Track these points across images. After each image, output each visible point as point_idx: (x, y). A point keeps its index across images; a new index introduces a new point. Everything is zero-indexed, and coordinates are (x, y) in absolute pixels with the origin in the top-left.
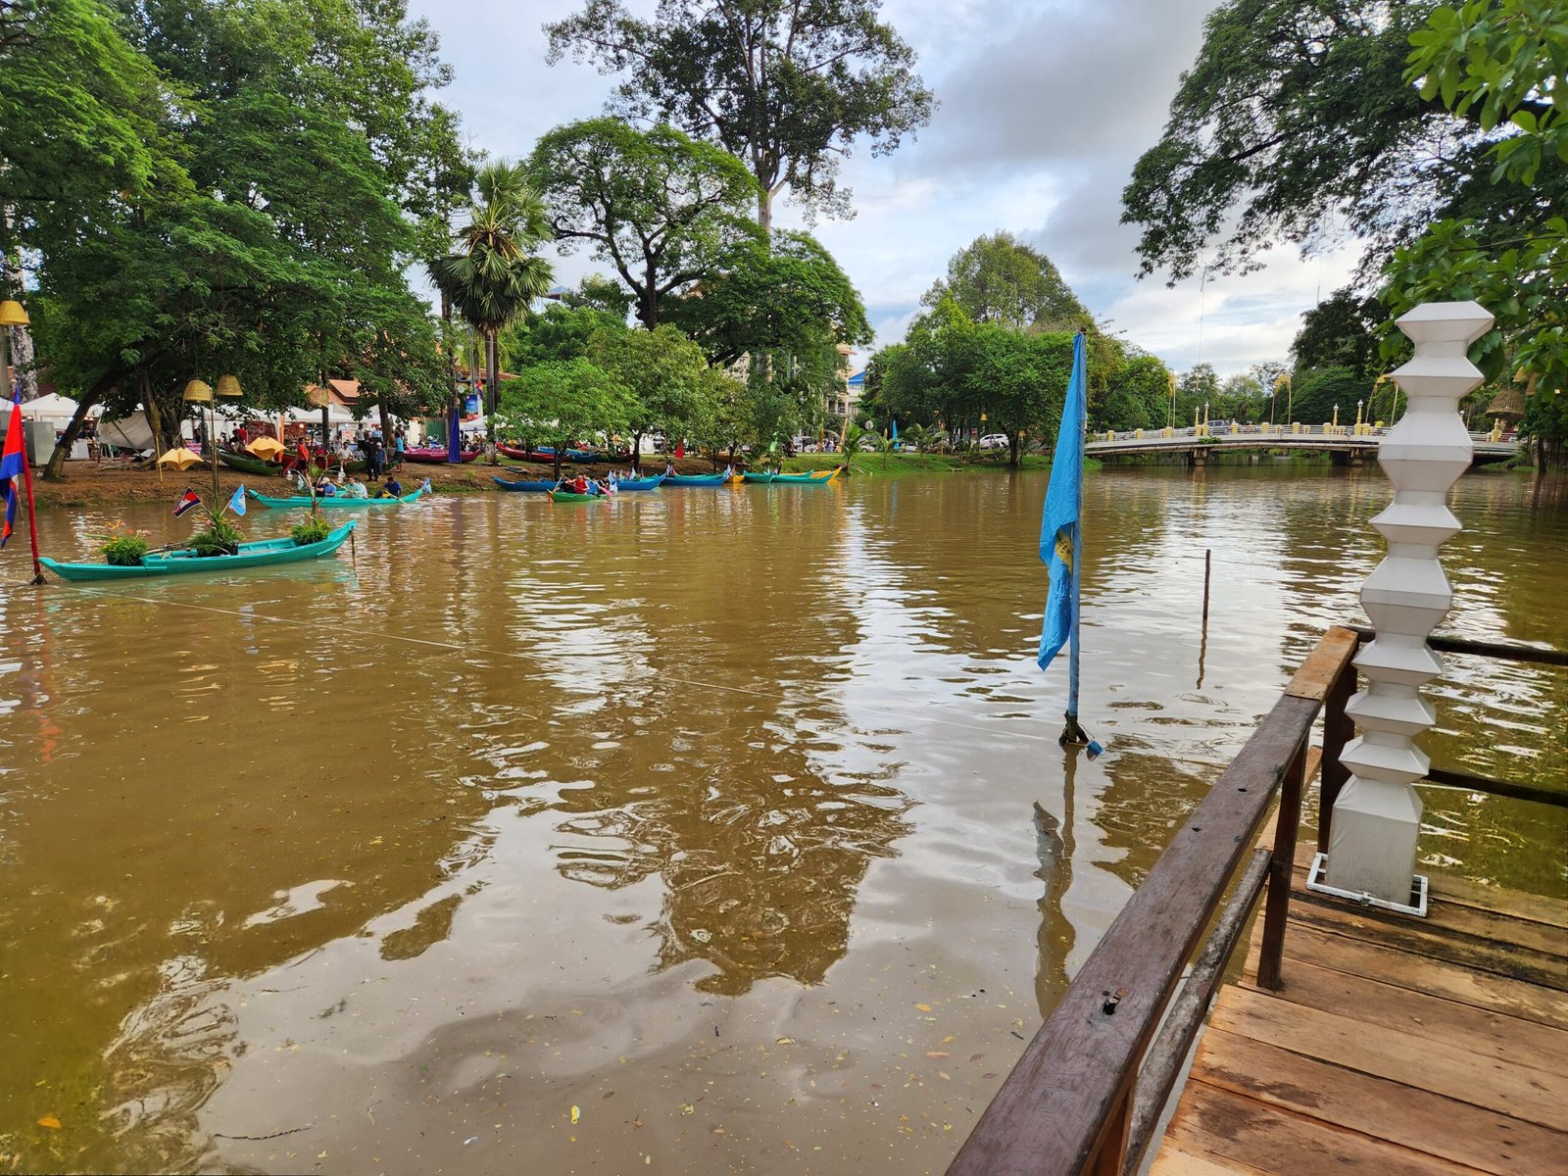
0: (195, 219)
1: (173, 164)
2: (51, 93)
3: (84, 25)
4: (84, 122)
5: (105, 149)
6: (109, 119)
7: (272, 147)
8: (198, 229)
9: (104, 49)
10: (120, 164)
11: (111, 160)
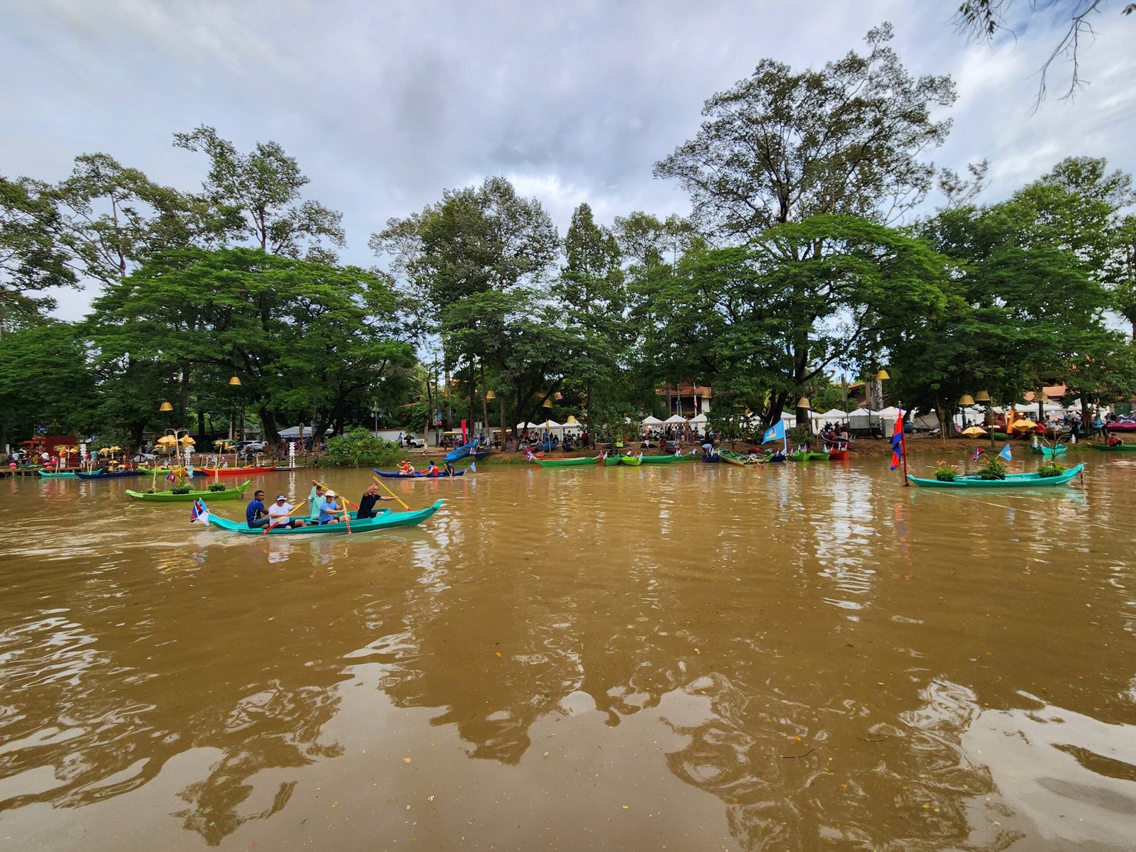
0: (969, 320)
1: (957, 297)
2: (904, 284)
3: (918, 253)
4: (916, 291)
5: (926, 300)
6: (928, 287)
7: (1012, 274)
8: (971, 324)
9: (926, 259)
10: (933, 304)
11: (928, 303)
